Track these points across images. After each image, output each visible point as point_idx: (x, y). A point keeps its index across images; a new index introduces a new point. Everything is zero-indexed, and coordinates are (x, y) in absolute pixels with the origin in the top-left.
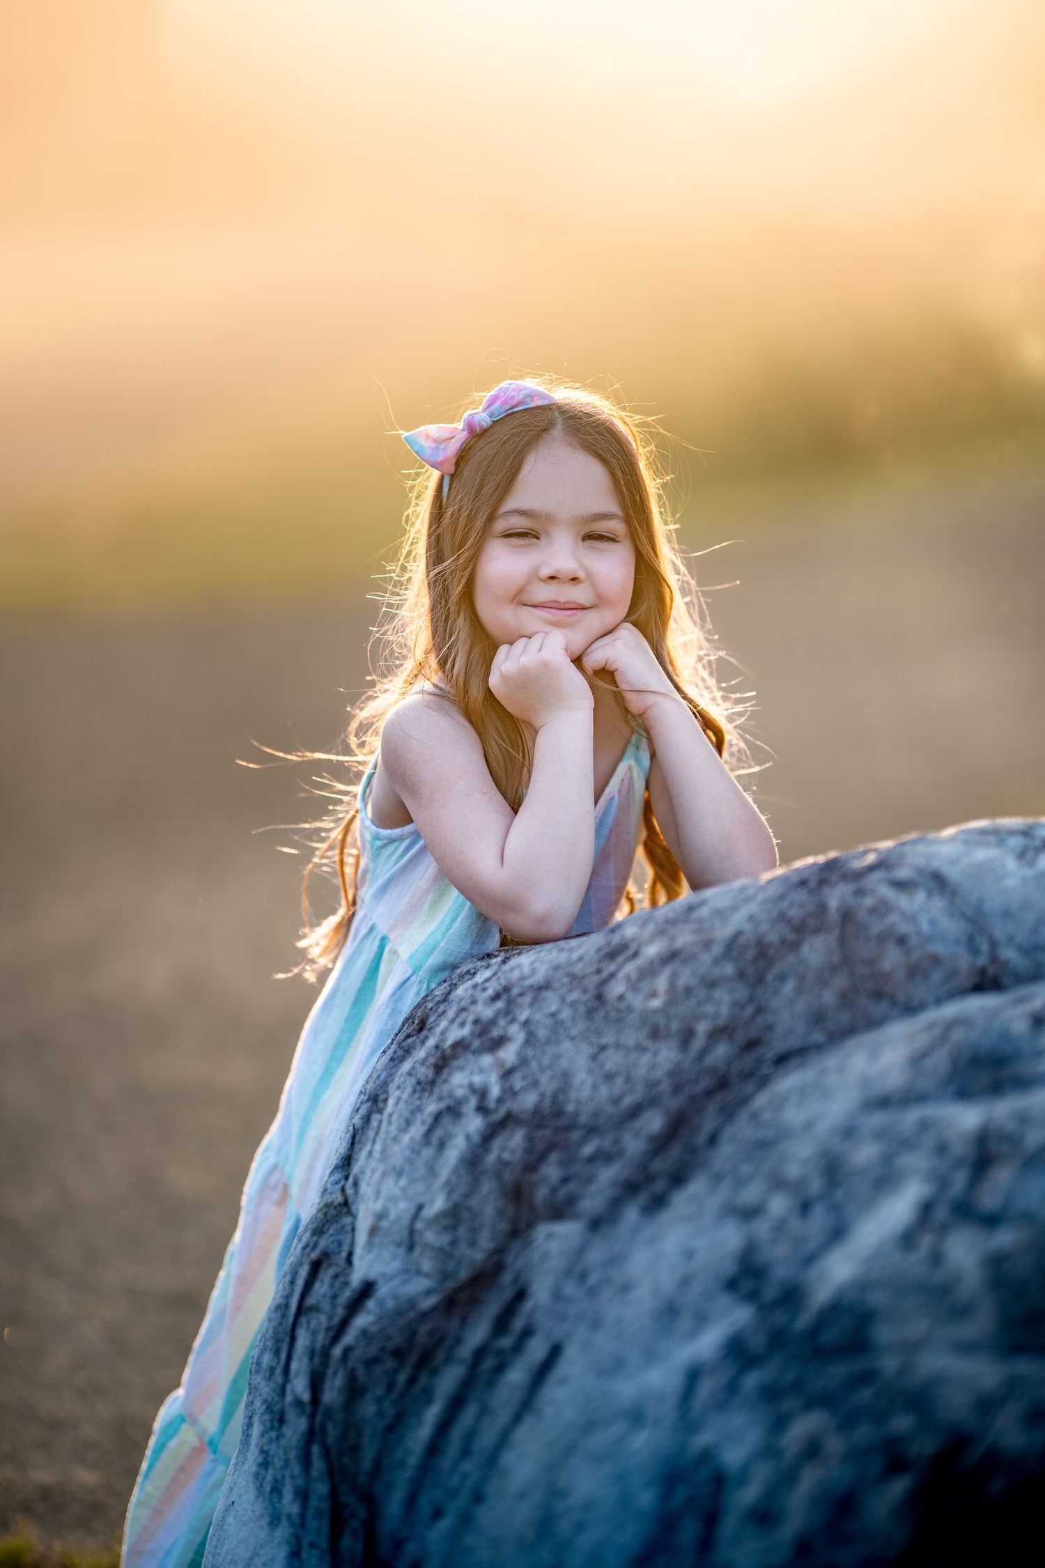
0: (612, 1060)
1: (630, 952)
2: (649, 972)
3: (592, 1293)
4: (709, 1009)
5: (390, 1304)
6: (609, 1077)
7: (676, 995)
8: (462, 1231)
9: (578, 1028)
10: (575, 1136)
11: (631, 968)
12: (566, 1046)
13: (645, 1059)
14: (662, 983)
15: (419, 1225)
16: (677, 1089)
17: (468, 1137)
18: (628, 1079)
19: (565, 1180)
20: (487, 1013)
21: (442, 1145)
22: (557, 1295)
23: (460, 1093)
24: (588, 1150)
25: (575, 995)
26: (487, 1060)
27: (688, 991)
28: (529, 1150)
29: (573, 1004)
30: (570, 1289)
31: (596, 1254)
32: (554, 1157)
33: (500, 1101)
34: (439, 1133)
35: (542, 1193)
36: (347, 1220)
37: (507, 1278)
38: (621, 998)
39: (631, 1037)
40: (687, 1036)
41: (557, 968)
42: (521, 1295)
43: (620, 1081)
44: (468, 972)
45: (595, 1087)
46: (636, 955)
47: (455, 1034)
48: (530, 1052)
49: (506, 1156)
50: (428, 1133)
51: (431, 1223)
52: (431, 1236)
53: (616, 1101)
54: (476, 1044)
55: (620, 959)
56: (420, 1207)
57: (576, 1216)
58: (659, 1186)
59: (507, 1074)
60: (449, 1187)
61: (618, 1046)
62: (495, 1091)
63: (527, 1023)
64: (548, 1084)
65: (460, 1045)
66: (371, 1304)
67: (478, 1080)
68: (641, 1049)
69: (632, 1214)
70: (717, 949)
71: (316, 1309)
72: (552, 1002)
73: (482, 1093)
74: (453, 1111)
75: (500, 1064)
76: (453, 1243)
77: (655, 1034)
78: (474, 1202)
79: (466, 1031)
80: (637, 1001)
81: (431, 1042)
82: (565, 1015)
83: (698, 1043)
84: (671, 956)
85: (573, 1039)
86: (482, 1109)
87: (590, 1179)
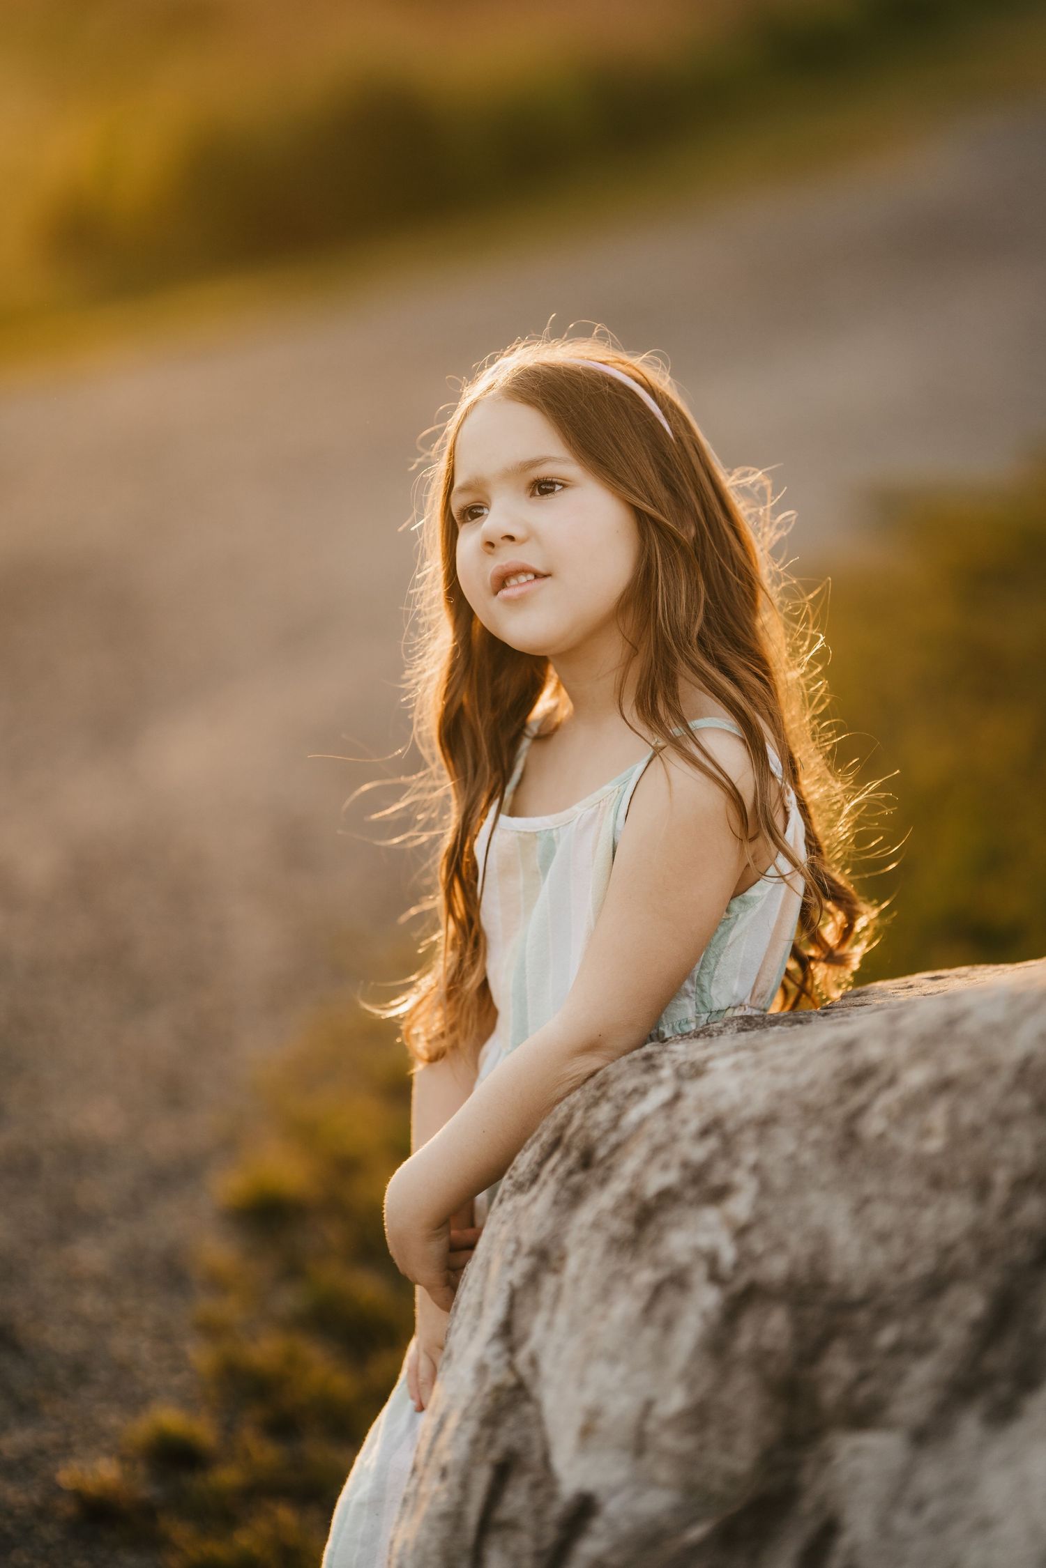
0: (883, 1215)
1: (884, 1076)
2: (916, 1104)
3: (938, 1527)
4: (1006, 1151)
5: (625, 1526)
6: (883, 1238)
7: (960, 1136)
8: (712, 1434)
9: (827, 1173)
10: (862, 1318)
11: (888, 1099)
12: (815, 1199)
13: (929, 1217)
14: (937, 1116)
15: (651, 1426)
16: (986, 1256)
17: (704, 1315)
18: (910, 1240)
19: (863, 1377)
20: (699, 1153)
21: (668, 1325)
22: (884, 1529)
23: (683, 1258)
24: (887, 1336)
25: (815, 1133)
26: (711, 1215)
27: (976, 1131)
28: (799, 1332)
29: (817, 1144)
30: (902, 1521)
31: (930, 1477)
32: (839, 1347)
33: (738, 1266)
34: (661, 1310)
35: (830, 1394)
36: (528, 1409)
37: (806, 1505)
38: (882, 1137)
39: (904, 1186)
40: (982, 1188)
41: (781, 1095)
42: (830, 1530)
43: (897, 1245)
44: (635, 1091)
45: (865, 1250)
46: (892, 1081)
47: (657, 1181)
48: (768, 1205)
49: (767, 1341)
50: (648, 1310)
51: (670, 1423)
52: (669, 1440)
53: (901, 1267)
54: (690, 1193)
55: (870, 1086)
56: (649, 1405)
57: (889, 1426)
58: (1003, 1389)
59: (741, 1232)
60: (690, 1380)
61: (887, 1198)
62: (728, 1254)
63: (756, 1169)
64: (798, 1246)
65: (667, 1197)
66: (598, 1525)
67: (704, 1241)
68: (919, 1202)
69: (969, 1426)
70: (1006, 1076)
71: (511, 1526)
72: (785, 1141)
73: (712, 1259)
74: (677, 1281)
75: (728, 1221)
76: (701, 1448)
77: (937, 1182)
78: (727, 1397)
79: (671, 1177)
80: (906, 1141)
81: (618, 1187)
82: (807, 1157)
83: (999, 1195)
84: (944, 1086)
85: (824, 1188)
86: (715, 1277)
87: (900, 1377)
